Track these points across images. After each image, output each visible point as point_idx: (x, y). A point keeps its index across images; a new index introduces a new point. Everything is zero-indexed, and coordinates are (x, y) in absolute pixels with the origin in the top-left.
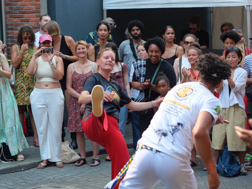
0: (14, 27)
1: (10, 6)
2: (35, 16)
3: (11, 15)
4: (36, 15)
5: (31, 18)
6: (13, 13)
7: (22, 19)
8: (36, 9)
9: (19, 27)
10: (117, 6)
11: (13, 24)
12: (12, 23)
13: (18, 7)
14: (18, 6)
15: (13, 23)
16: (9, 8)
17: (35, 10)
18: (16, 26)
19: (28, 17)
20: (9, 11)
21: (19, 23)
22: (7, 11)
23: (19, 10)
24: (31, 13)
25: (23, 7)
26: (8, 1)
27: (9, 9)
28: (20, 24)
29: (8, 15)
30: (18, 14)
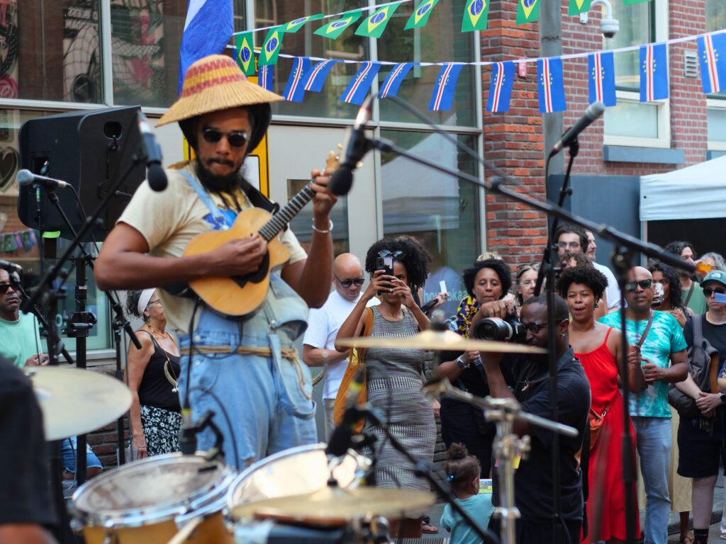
0: (511, 256)
1: (498, 212)
2: (538, 234)
3: (502, 230)
4: (540, 230)
5: (533, 238)
6: (509, 225)
7: (521, 240)
8: (541, 218)
9: (517, 256)
10: (679, 213)
11: (507, 249)
12: (505, 247)
13: (515, 214)
14: (515, 211)
15: (509, 247)
16: (497, 215)
17: (539, 219)
18: (513, 254)
19: (529, 235)
20: (498, 221)
21: (516, 247)
22: (490, 221)
23: (516, 221)
24: (533, 227)
25: (523, 214)
26: (495, 201)
27: (497, 218)
28: (519, 250)
29: (495, 230)
30: (515, 229)
